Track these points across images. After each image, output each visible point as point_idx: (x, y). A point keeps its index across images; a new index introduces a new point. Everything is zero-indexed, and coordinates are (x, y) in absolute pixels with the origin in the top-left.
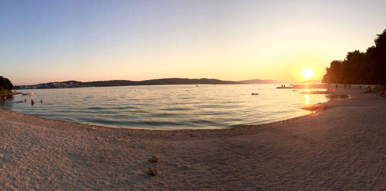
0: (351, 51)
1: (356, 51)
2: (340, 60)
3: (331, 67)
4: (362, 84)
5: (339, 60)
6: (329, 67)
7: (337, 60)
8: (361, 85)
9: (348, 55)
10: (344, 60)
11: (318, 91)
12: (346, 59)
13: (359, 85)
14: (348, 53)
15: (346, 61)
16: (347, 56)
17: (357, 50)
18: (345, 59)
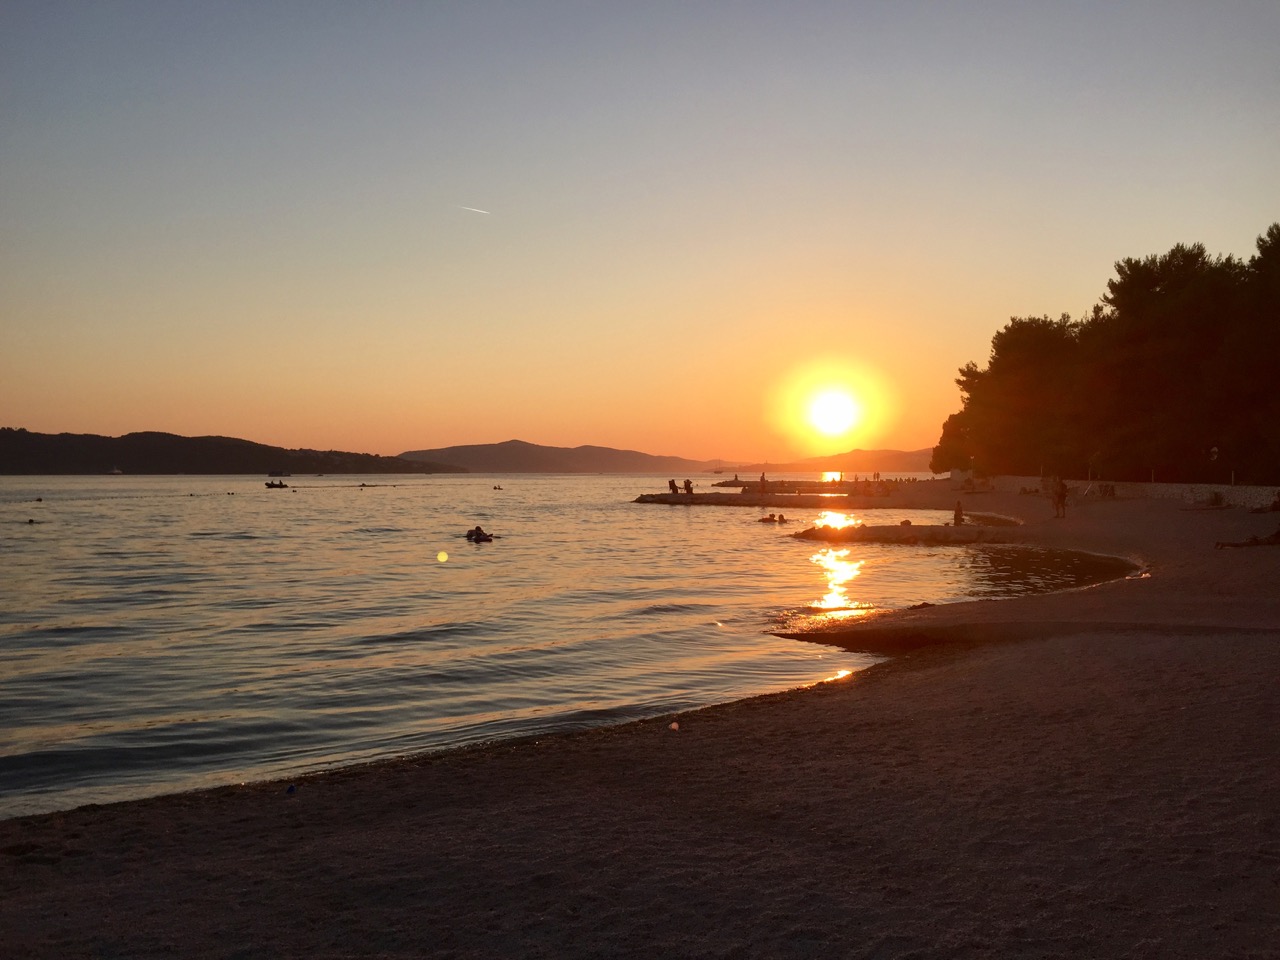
0: (1141, 255)
1: (1178, 252)
2: (1065, 317)
3: (995, 364)
4: (1225, 481)
5: (1056, 318)
6: (983, 366)
7: (1039, 315)
8: (1222, 489)
9: (1117, 278)
10: (1091, 315)
11: (907, 523)
12: (1108, 310)
13: (1205, 491)
14: (1120, 269)
15: (1108, 319)
16: (1112, 286)
17: (1189, 245)
18: (1098, 309)
